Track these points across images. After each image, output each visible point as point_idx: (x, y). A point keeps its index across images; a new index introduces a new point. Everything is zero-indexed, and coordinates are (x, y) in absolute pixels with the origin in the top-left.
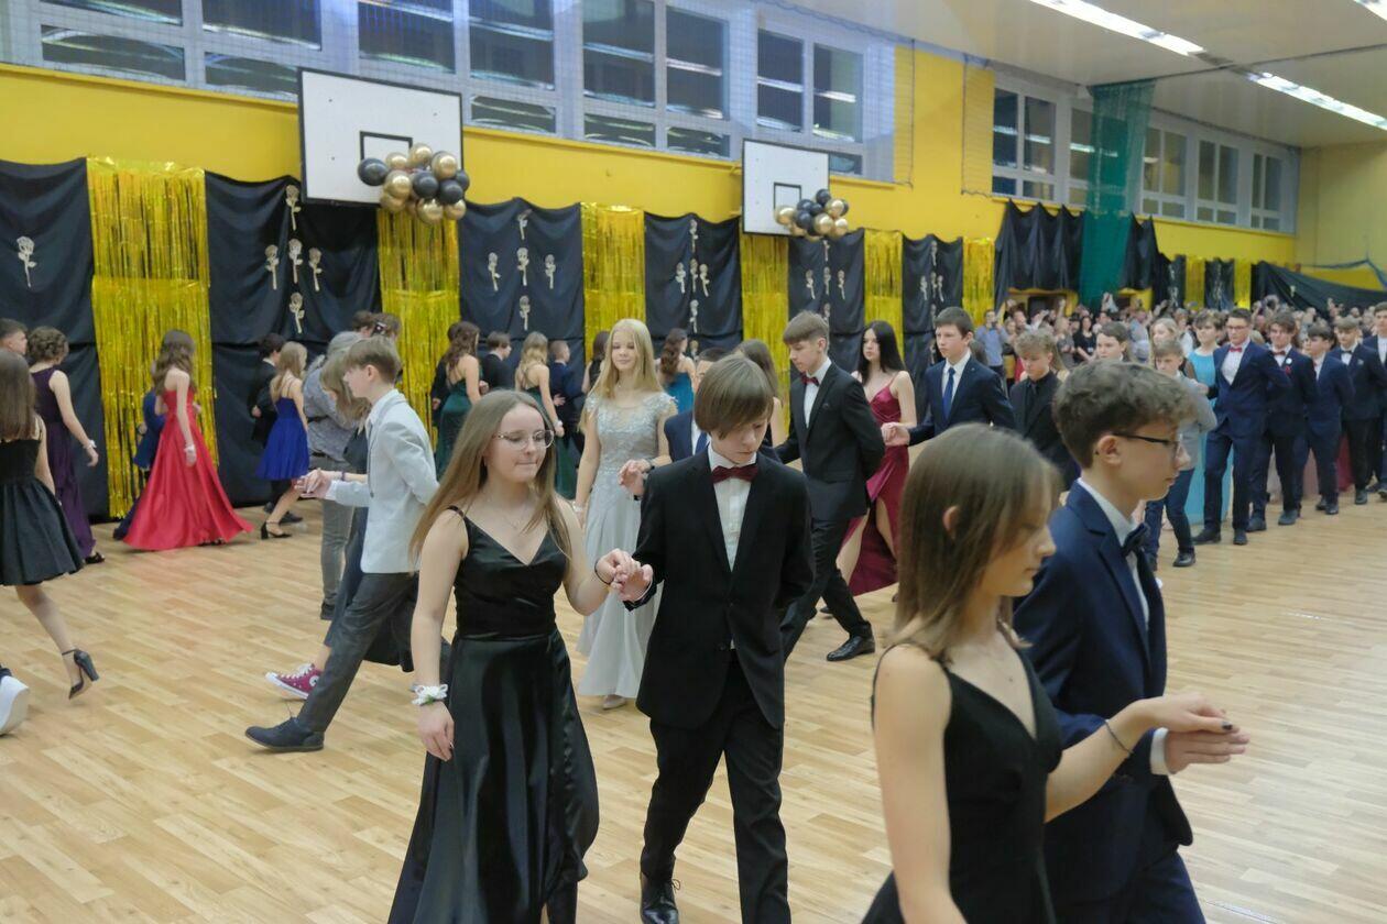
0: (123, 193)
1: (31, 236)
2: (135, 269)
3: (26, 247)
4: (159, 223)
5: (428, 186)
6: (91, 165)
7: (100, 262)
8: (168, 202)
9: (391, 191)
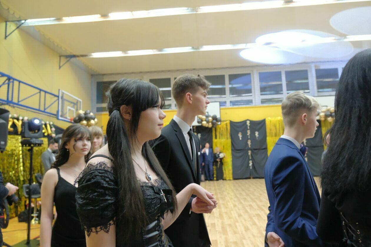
0: (272, 123)
1: (258, 131)
2: (274, 135)
3: (257, 134)
4: (278, 127)
5: (328, 115)
6: (267, 120)
7: (268, 134)
8: (279, 124)
9: (321, 117)
